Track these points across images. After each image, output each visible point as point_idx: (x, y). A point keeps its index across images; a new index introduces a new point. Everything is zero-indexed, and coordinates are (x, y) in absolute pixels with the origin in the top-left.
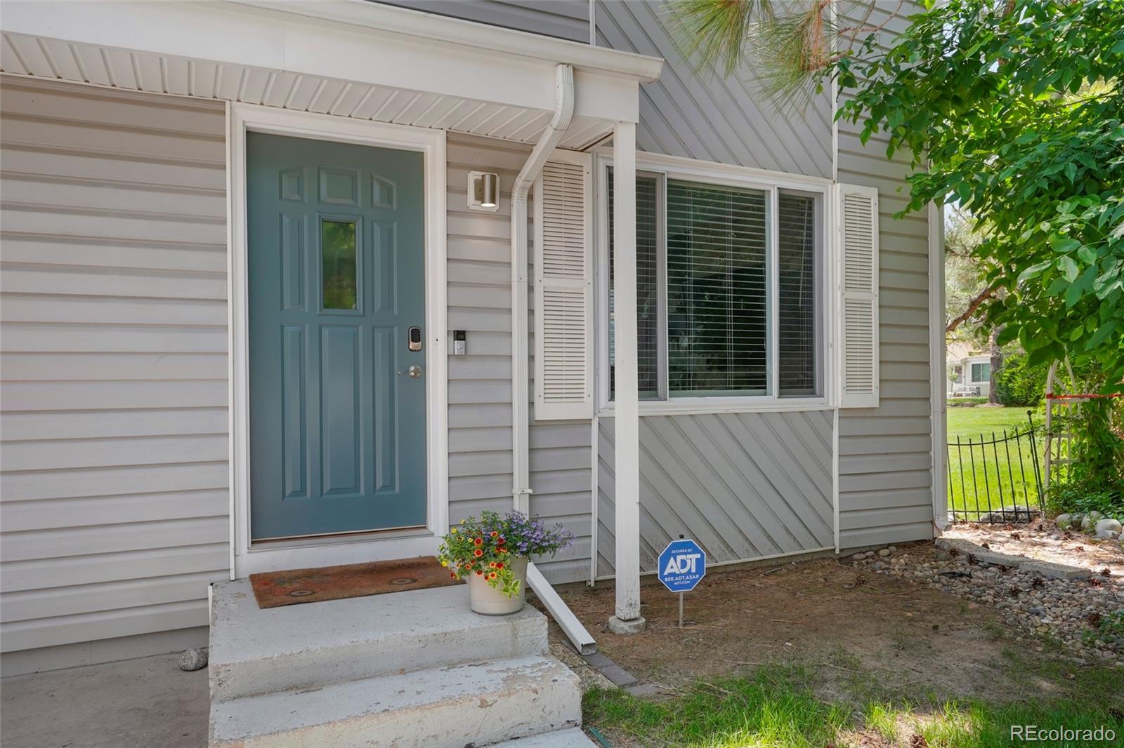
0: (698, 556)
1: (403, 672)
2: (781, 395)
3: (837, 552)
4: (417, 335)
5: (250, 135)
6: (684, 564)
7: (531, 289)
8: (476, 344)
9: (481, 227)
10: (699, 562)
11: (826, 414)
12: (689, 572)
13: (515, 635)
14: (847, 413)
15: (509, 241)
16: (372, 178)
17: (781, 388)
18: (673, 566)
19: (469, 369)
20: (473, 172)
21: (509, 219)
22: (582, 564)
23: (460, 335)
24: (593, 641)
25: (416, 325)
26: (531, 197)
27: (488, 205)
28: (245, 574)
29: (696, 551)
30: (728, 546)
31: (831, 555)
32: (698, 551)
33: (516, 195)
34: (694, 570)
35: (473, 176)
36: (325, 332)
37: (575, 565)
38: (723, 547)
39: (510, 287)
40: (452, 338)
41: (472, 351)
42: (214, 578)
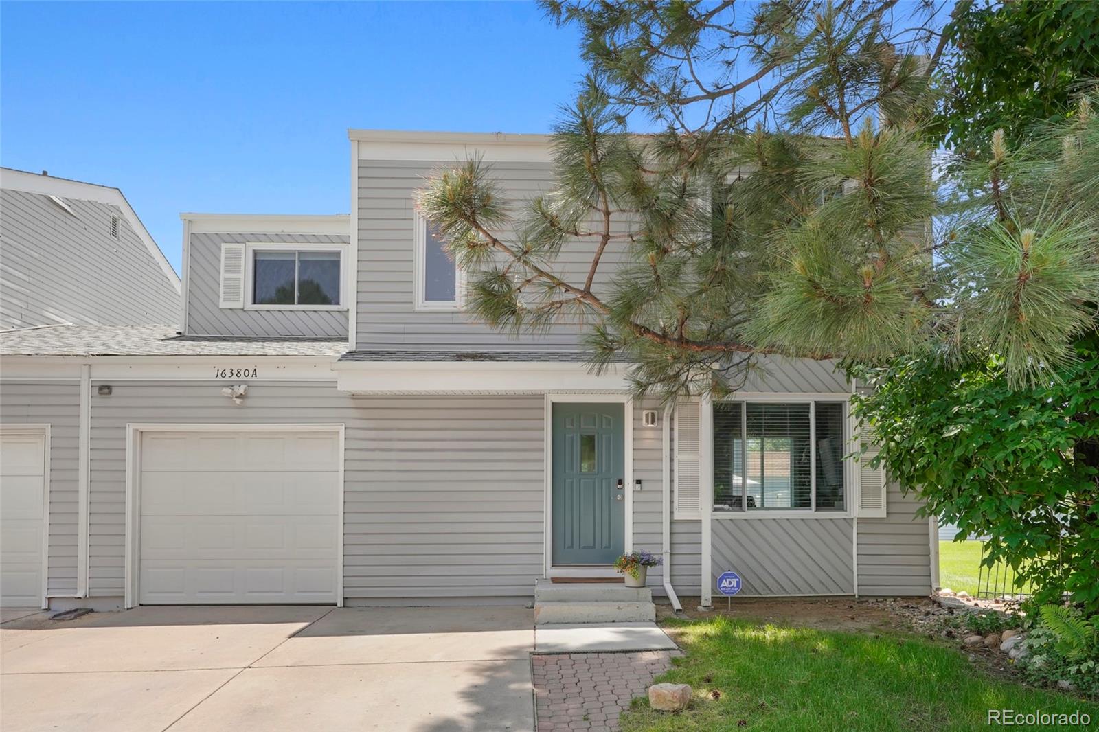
0: (738, 580)
1: (596, 601)
2: (816, 510)
3: (857, 597)
4: (620, 482)
5: (553, 404)
6: (730, 583)
7: (672, 460)
8: (646, 486)
9: (649, 434)
10: (738, 583)
11: (849, 521)
12: (733, 587)
13: (638, 594)
14: (861, 521)
15: (662, 440)
16: (602, 416)
17: (817, 506)
18: (725, 584)
19: (642, 497)
20: (645, 411)
21: (662, 429)
22: (698, 588)
23: (639, 482)
24: (681, 608)
25: (620, 478)
26: (672, 419)
27: (650, 425)
28: (549, 577)
29: (736, 577)
30: (782, 587)
31: (853, 599)
32: (737, 578)
33: (664, 419)
34: (735, 586)
35: (645, 412)
36: (582, 481)
37: (695, 588)
38: (779, 587)
39: (662, 460)
40: (635, 482)
41: (644, 489)
42: (537, 577)
